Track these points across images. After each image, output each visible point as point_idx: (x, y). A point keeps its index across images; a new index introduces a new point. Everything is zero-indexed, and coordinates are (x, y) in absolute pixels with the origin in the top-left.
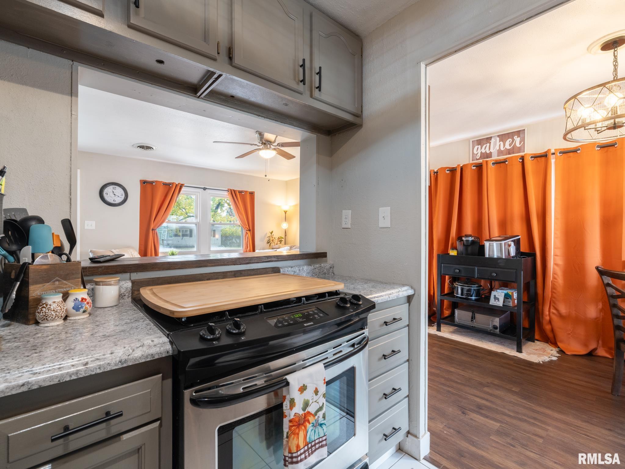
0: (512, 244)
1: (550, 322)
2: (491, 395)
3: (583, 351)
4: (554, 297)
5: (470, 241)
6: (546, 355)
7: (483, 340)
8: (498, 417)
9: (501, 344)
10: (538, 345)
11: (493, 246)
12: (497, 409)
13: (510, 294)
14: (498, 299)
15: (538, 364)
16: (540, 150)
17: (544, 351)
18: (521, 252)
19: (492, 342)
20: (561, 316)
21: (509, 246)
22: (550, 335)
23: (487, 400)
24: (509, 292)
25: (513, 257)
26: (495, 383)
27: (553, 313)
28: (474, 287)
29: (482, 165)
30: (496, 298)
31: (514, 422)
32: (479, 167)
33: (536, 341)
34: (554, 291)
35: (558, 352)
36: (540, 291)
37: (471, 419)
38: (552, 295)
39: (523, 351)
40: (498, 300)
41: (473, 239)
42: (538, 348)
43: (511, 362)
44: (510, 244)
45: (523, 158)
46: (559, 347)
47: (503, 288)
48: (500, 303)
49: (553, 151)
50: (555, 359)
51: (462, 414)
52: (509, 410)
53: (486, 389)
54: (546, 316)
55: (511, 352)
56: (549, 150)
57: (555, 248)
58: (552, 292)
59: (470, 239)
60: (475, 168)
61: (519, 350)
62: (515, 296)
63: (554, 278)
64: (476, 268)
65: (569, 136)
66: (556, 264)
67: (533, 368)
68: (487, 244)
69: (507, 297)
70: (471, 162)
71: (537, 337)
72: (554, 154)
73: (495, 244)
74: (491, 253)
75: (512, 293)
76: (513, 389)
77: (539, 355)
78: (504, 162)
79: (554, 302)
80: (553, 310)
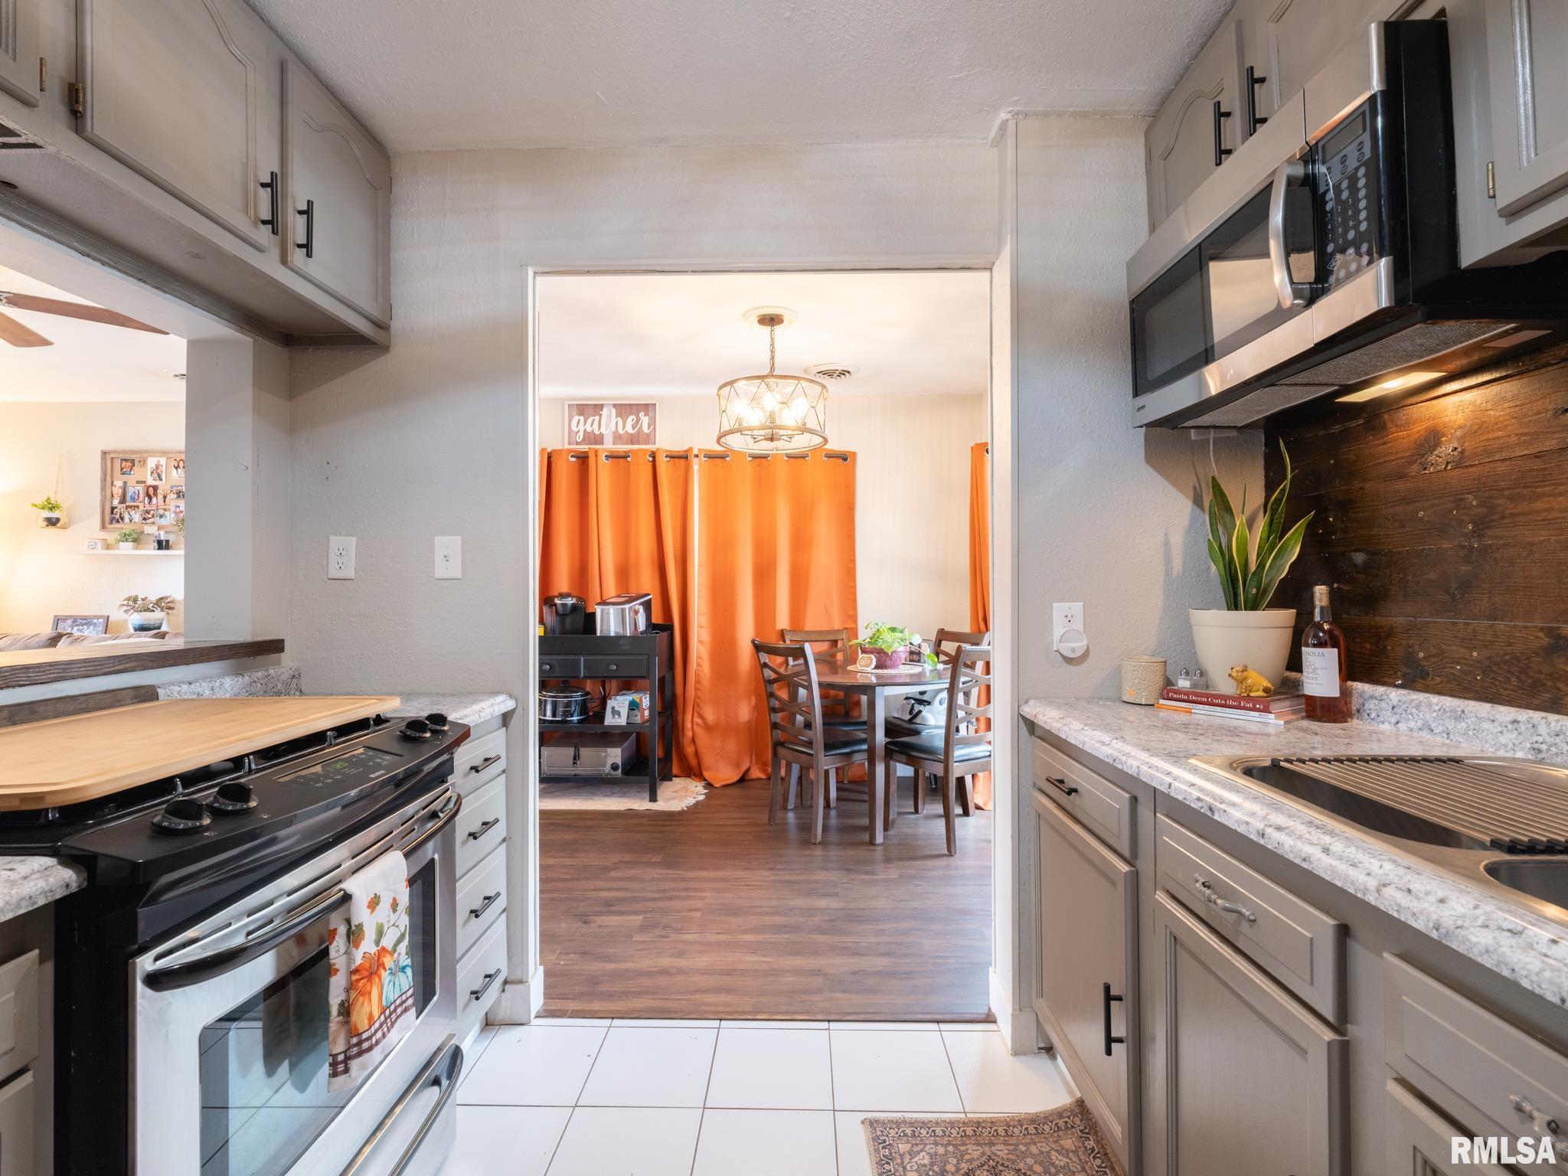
0: (641, 609)
1: (693, 740)
2: (622, 879)
3: (736, 778)
4: (699, 698)
5: (569, 605)
6: (690, 796)
7: (593, 797)
8: (637, 907)
9: (624, 795)
10: (678, 783)
11: (609, 614)
12: (635, 897)
13: (638, 700)
14: (619, 713)
15: (682, 813)
16: (678, 447)
17: (687, 790)
18: (653, 624)
19: (608, 796)
20: (708, 727)
21: (636, 612)
22: (693, 762)
23: (618, 889)
24: (636, 697)
25: (642, 633)
26: (626, 859)
27: (698, 724)
28: (577, 696)
29: (588, 457)
30: (615, 713)
31: (661, 904)
32: (583, 459)
33: (674, 779)
34: (699, 686)
35: (705, 787)
36: (679, 689)
37: (600, 926)
38: (696, 693)
39: (658, 798)
40: (619, 715)
41: (574, 601)
42: (678, 788)
43: (644, 821)
44: (637, 609)
45: (653, 455)
46: (705, 780)
47: (624, 692)
48: (622, 721)
49: (695, 452)
50: (701, 798)
51: (584, 925)
52: (652, 892)
53: (613, 874)
54: (688, 730)
55: (639, 804)
56: (690, 449)
57: (699, 615)
58: (696, 689)
59: (570, 601)
60: (574, 459)
61: (653, 798)
62: (644, 704)
63: (699, 665)
64: (582, 659)
65: (723, 440)
66: (700, 642)
67: (675, 820)
68: (598, 610)
69: (633, 706)
70: (567, 447)
71: (675, 771)
72: (697, 456)
73: (612, 609)
74: (605, 627)
75: (641, 699)
76: (653, 860)
77: (681, 798)
78: (624, 456)
79: (698, 706)
80: (697, 720)
